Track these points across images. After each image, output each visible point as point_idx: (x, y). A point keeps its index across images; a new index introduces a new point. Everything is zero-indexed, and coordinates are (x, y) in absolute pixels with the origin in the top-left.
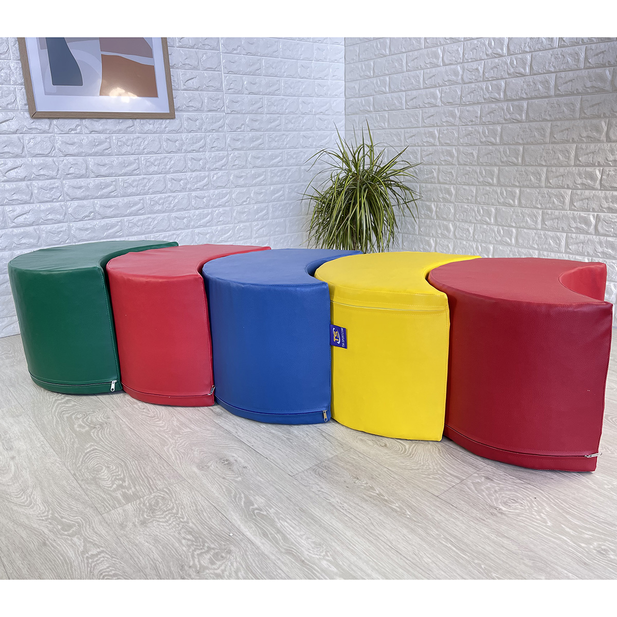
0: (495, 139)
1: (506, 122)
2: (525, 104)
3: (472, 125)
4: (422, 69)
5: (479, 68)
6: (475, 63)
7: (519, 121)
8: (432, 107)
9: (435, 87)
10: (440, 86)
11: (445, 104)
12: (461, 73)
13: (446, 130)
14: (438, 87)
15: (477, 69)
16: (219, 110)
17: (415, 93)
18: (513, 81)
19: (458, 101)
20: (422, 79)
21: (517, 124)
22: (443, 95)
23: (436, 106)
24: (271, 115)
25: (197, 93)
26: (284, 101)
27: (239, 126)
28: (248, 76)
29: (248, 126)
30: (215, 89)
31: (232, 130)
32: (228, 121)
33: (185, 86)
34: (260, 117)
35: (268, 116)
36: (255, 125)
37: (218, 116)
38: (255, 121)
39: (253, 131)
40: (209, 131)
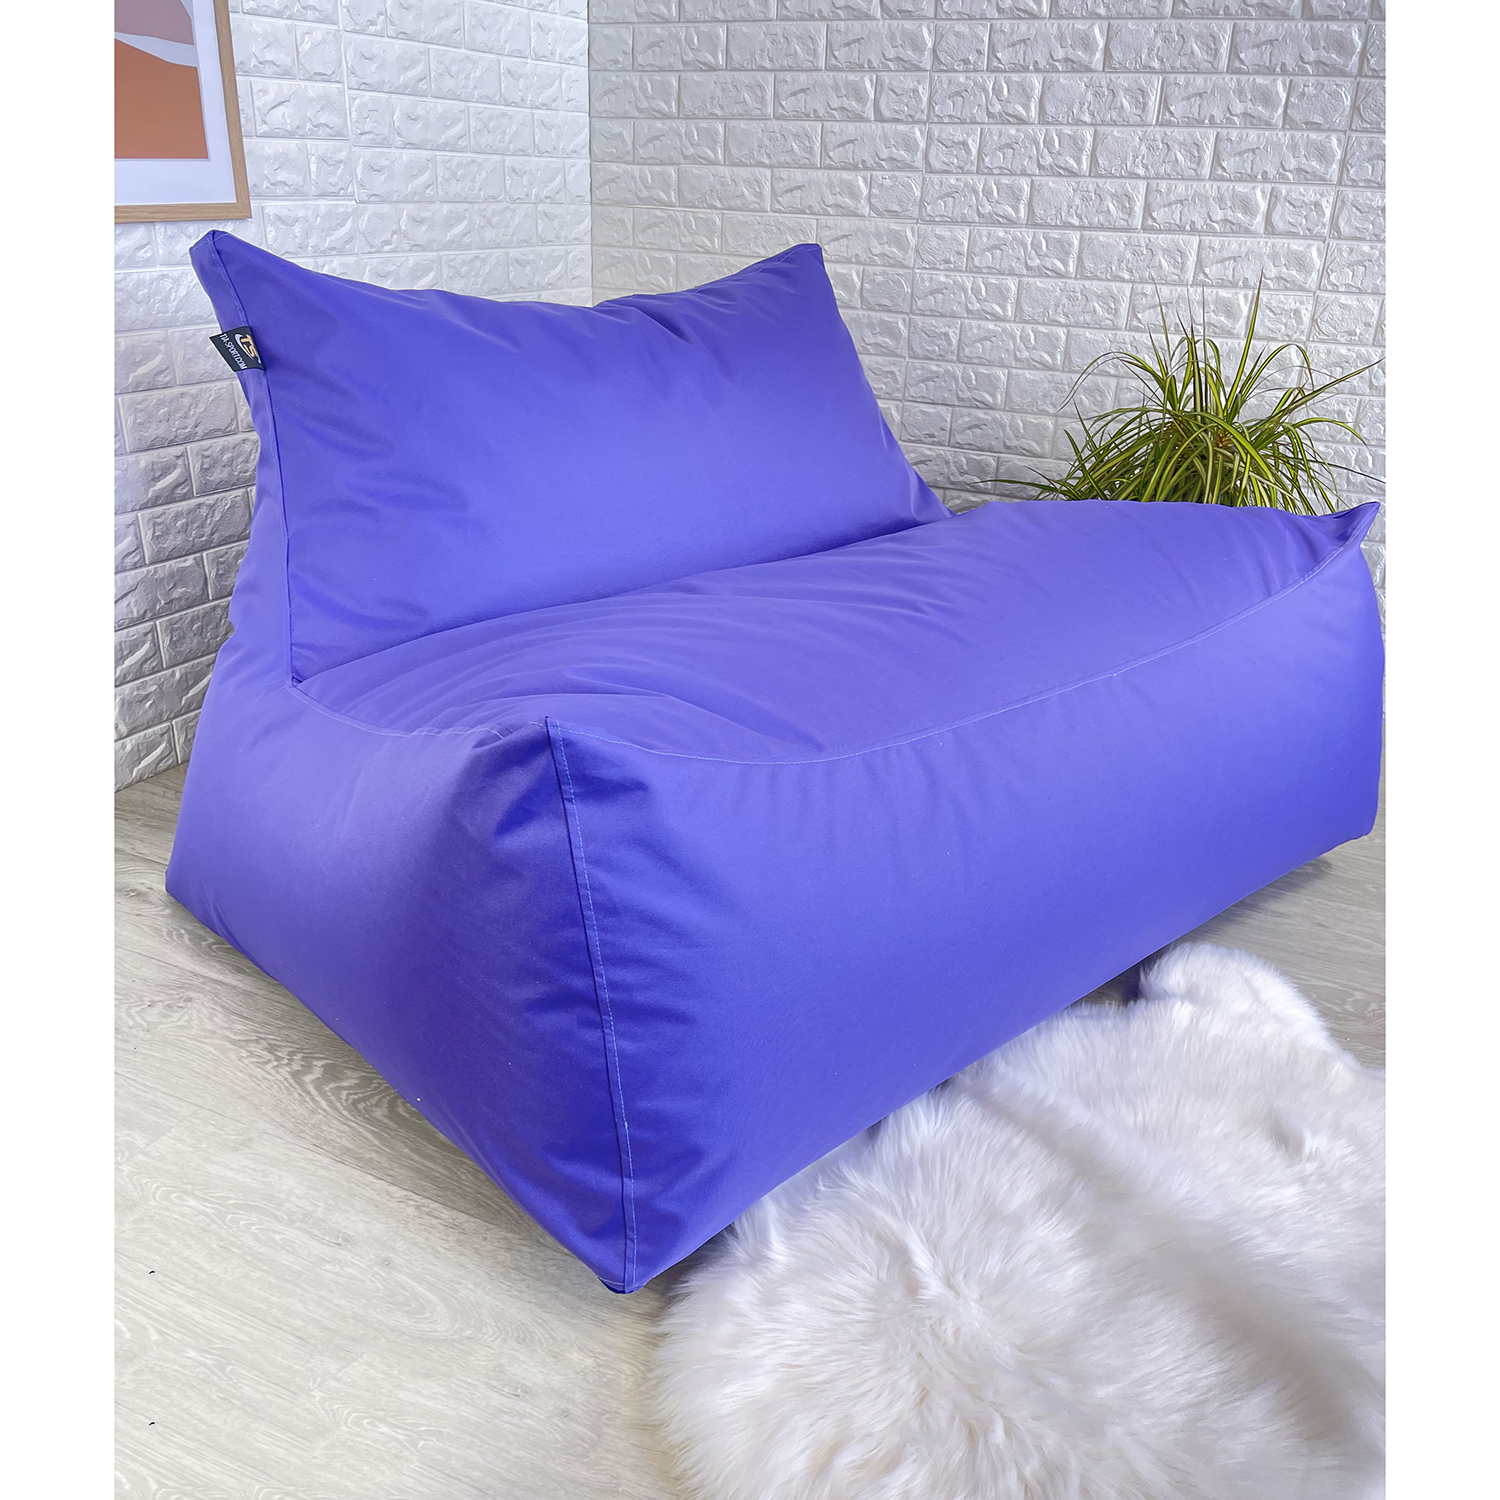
0: (1003, 308)
1: (1030, 273)
2: (1075, 237)
3: (946, 270)
4: (818, 118)
5: (970, 142)
6: (959, 127)
7: (1059, 275)
8: (844, 215)
9: (854, 168)
10: (866, 168)
11: (880, 214)
12: (922, 145)
13: (881, 274)
14: (860, 169)
15: (964, 144)
16: (342, 192)
17: (799, 176)
18: (1050, 183)
19: (914, 211)
20: (818, 144)
21: (1056, 280)
22: (874, 190)
23: (856, 215)
24: (452, 206)
25: (293, 143)
26: (475, 168)
27: (387, 236)
28: (401, 96)
29: (405, 237)
30: (331, 132)
31: (372, 247)
32: (363, 224)
33: (266, 124)
34: (429, 211)
35: (446, 208)
36: (421, 234)
37: (341, 210)
38: (420, 222)
39: (416, 251)
40: (324, 254)
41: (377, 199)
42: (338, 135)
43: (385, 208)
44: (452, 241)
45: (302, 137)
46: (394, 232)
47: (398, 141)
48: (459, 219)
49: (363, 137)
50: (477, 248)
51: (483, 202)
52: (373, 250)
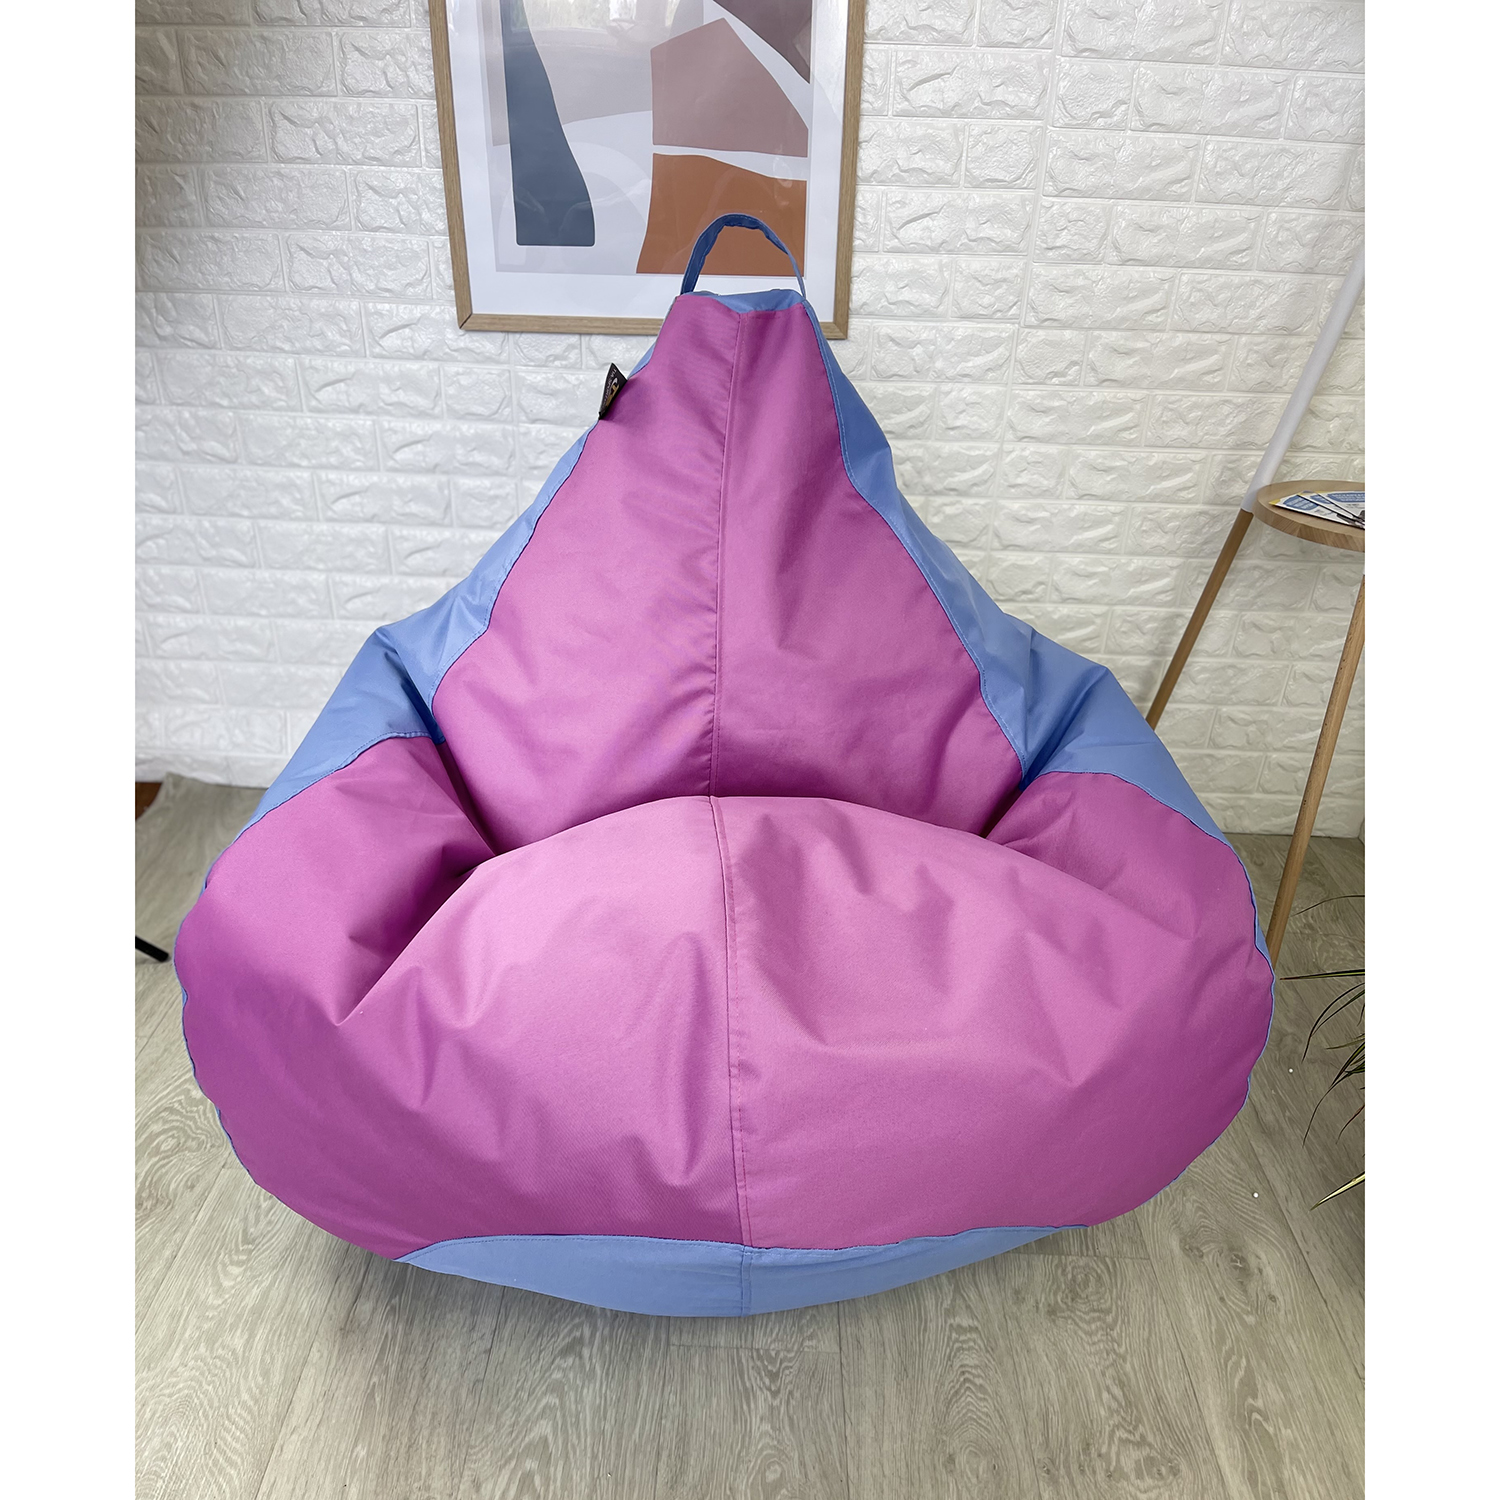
16: (999, 314)
24: (1194, 337)
25: (930, 261)
26: (1257, 290)
27: (1059, 367)
28: (1137, 202)
29: (1093, 369)
30: (999, 248)
31: (1031, 378)
32: (1022, 351)
33: (897, 238)
34: (1147, 341)
35: (1181, 338)
36: (1121, 368)
37: (992, 334)
38: (1128, 353)
39: (1108, 387)
40: (952, 379)
41: (1055, 324)
42: (1007, 249)
43: (1068, 334)
44: (1181, 380)
45: (950, 252)
46: (1074, 363)
47: (1113, 256)
48: (1203, 352)
49: (1050, 254)
50: (1229, 390)
51: (1262, 334)
52: (1031, 381)
